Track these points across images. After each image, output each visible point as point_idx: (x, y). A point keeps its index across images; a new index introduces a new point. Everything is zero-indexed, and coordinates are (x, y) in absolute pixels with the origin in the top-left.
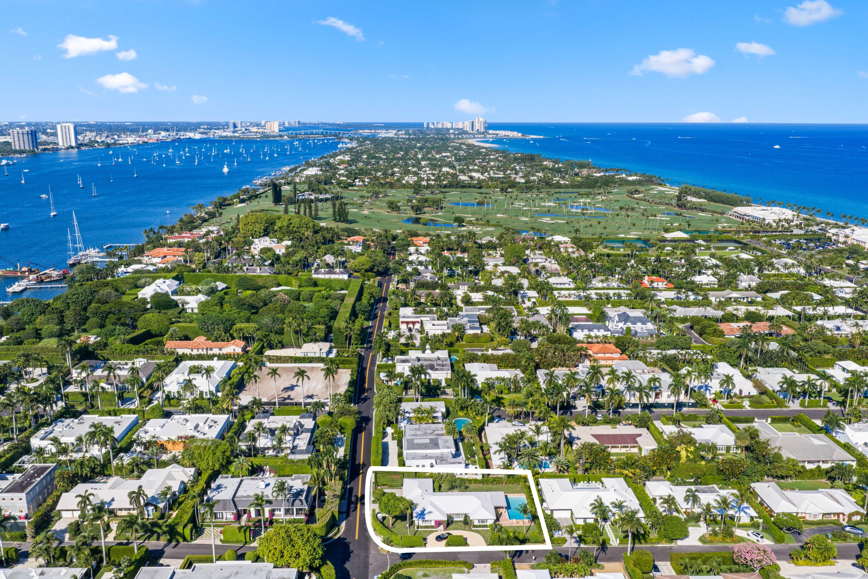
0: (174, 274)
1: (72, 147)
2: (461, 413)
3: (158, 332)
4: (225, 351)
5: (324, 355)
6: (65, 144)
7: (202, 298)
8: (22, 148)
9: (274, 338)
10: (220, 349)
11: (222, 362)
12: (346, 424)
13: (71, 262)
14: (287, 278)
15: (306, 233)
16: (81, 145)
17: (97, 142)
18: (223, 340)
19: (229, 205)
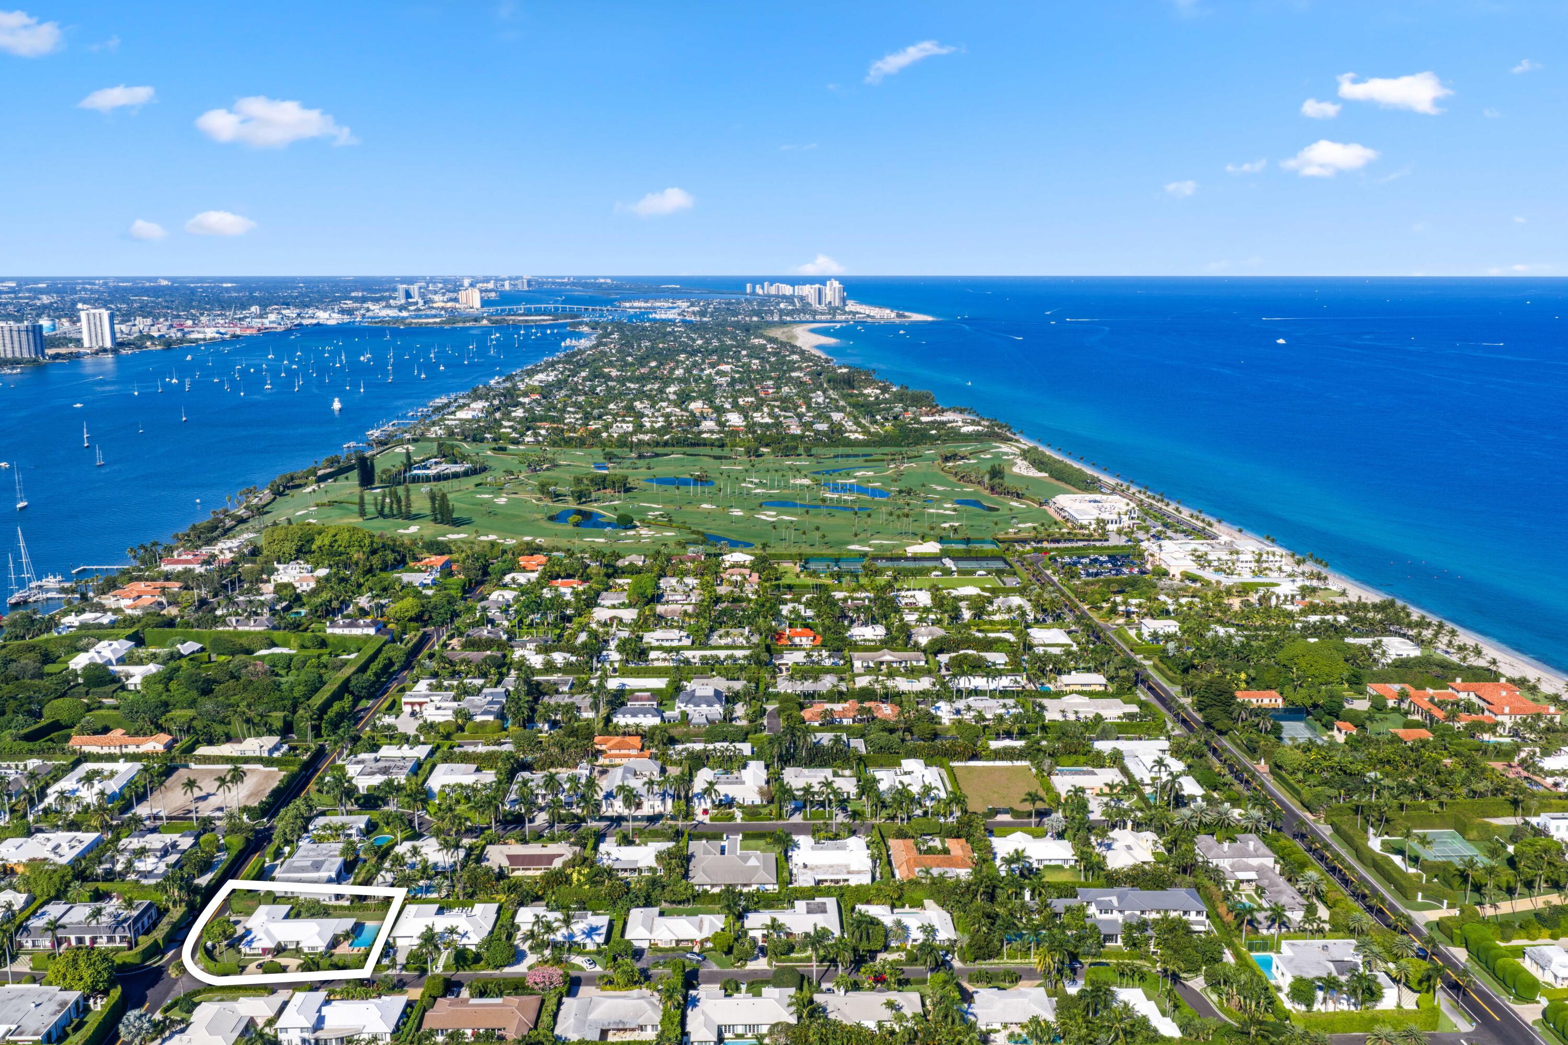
0: (130, 631)
1: (105, 350)
2: (386, 830)
3: (69, 723)
4: (142, 749)
5: (266, 755)
6: (94, 344)
7: (152, 668)
8: (18, 355)
9: (219, 729)
10: (138, 746)
11: (129, 765)
12: (231, 844)
13: (13, 601)
14: (285, 635)
15: (356, 556)
16: (122, 345)
17: (152, 338)
18: (145, 734)
19: (299, 486)
